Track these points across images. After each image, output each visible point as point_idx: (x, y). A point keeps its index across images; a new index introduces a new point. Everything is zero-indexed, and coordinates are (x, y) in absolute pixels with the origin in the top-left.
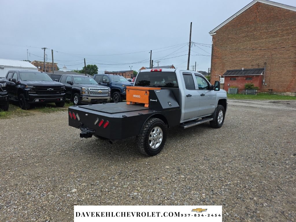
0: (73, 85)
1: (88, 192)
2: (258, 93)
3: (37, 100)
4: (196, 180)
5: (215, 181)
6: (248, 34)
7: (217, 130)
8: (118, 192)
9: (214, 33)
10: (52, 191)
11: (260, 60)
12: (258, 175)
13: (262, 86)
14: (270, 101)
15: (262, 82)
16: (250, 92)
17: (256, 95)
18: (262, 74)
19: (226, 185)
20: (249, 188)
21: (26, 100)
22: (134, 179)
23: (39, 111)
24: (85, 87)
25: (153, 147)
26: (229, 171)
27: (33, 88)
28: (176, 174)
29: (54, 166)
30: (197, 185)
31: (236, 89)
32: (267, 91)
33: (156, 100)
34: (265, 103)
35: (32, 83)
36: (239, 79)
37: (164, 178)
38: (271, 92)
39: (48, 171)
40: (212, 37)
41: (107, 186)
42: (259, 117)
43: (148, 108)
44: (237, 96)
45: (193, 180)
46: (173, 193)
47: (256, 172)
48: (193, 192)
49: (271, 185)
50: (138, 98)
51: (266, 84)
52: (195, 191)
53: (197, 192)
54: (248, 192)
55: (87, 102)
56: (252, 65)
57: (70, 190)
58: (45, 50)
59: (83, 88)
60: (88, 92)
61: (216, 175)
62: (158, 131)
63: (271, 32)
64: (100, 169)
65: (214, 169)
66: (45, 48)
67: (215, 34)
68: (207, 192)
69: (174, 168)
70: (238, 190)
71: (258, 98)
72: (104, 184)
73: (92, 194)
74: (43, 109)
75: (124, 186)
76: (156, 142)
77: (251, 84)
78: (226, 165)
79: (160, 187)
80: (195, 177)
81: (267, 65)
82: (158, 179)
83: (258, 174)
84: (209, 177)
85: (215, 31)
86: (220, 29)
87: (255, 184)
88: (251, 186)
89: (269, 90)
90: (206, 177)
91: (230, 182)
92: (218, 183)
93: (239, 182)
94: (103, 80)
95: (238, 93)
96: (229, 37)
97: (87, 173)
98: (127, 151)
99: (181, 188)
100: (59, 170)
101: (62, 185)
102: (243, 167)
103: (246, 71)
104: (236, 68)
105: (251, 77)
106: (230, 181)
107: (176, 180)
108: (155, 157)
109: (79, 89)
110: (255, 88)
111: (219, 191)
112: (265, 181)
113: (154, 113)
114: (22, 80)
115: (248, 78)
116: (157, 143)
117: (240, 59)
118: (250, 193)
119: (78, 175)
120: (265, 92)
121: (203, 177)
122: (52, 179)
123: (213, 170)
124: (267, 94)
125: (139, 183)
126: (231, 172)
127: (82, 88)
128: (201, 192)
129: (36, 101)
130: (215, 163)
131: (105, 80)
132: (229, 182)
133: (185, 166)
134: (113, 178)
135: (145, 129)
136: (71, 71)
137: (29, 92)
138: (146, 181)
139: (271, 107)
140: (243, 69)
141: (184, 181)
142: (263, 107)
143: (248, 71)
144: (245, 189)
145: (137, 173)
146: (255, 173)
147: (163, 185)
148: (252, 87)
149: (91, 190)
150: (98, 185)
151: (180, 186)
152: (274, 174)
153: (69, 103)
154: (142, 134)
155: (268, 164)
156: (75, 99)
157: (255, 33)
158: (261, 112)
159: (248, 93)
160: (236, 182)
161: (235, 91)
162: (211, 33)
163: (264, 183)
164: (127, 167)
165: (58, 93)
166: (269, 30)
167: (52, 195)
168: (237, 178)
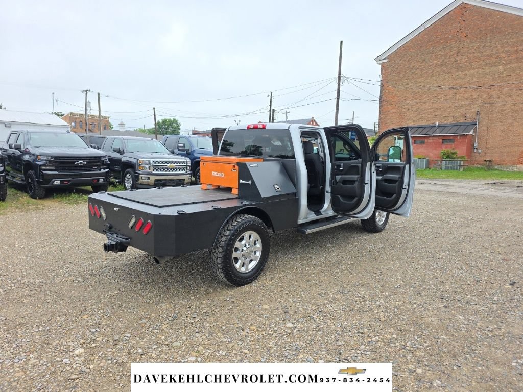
0: (124, 155)
1: (103, 355)
2: (465, 167)
3: (57, 182)
4: (314, 332)
5: (350, 334)
6: (446, 60)
7: (376, 236)
8: (160, 355)
9: (384, 59)
10: (37, 352)
11: (468, 108)
12: (434, 323)
13: (473, 153)
14: (486, 181)
15: (473, 147)
16: (450, 166)
17: (461, 170)
18: (471, 133)
19: (369, 343)
20: (412, 349)
21: (38, 182)
22: (197, 330)
23: (60, 201)
24: (143, 158)
25: (243, 269)
26: (381, 315)
27: (50, 161)
28: (278, 319)
29: (55, 304)
30: (312, 342)
31: (425, 160)
32: (482, 162)
33: (250, 182)
34: (476, 186)
35: (50, 152)
36: (430, 143)
37: (254, 327)
38: (490, 166)
39: (43, 313)
40: (380, 67)
41: (142, 343)
42: (459, 211)
43: (237, 196)
44: (427, 172)
45: (307, 332)
46: (264, 358)
47: (431, 317)
48: (302, 356)
49: (456, 344)
50: (221, 177)
51: (480, 151)
52: (305, 354)
53: (310, 357)
54: (409, 358)
55: (149, 185)
56: (454, 117)
57: (71, 350)
58: (86, 94)
59: (140, 159)
60: (149, 167)
61: (354, 322)
62: (251, 240)
63: (488, 56)
64: (139, 309)
65: (352, 311)
66: (86, 91)
67: (386, 61)
68: (328, 357)
69: (277, 309)
70: (390, 352)
71: (464, 176)
72: (138, 339)
73: (110, 358)
74: (68, 198)
75: (175, 344)
76: (248, 260)
77: (453, 151)
78: (378, 303)
79: (241, 346)
80: (312, 327)
81: (482, 116)
82: (243, 330)
83: (436, 321)
84: (339, 326)
85: (387, 56)
86: (395, 52)
87: (426, 342)
88: (417, 345)
89: (485, 161)
90: (334, 327)
91: (377, 338)
92: (355, 339)
93: (395, 336)
94: (180, 145)
95: (428, 167)
96: (411, 66)
97: (113, 317)
98: (198, 276)
99: (280, 348)
100: (64, 311)
101: (60, 341)
102: (409, 307)
103: (443, 128)
104: (425, 123)
105: (451, 138)
106: (378, 334)
107: (275, 331)
108: (247, 287)
109: (134, 161)
110: (459, 157)
111: (353, 355)
112: (446, 335)
113: (244, 206)
114: (33, 146)
115: (446, 139)
116: (251, 261)
117: (432, 106)
118: (411, 359)
119: (95, 322)
120: (479, 166)
121: (329, 327)
122: (44, 329)
123: (350, 313)
124: (482, 168)
125: (204, 337)
126: (384, 317)
127: (138, 160)
128: (318, 356)
129: (55, 183)
130: (357, 298)
131: (182, 145)
132: (375, 336)
133: (298, 304)
134: (157, 327)
135: (224, 239)
136: (134, 131)
137: (43, 168)
138: (219, 334)
139: (485, 192)
140: (437, 124)
141: (290, 333)
142: (472, 192)
143: (446, 128)
144: (403, 350)
145: (206, 318)
146: (430, 319)
147: (248, 341)
148: (454, 156)
149: (109, 350)
150: (126, 340)
151: (280, 344)
152: (466, 322)
153: (116, 187)
154: (218, 248)
155: (459, 302)
156: (126, 179)
157: (459, 58)
158: (465, 202)
159: (446, 167)
160: (389, 337)
161: (423, 163)
162: (378, 60)
163: (443, 339)
164: (190, 307)
165: (95, 170)
166: (484, 53)
167: (36, 359)
168: (392, 329)
